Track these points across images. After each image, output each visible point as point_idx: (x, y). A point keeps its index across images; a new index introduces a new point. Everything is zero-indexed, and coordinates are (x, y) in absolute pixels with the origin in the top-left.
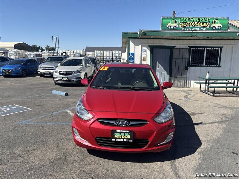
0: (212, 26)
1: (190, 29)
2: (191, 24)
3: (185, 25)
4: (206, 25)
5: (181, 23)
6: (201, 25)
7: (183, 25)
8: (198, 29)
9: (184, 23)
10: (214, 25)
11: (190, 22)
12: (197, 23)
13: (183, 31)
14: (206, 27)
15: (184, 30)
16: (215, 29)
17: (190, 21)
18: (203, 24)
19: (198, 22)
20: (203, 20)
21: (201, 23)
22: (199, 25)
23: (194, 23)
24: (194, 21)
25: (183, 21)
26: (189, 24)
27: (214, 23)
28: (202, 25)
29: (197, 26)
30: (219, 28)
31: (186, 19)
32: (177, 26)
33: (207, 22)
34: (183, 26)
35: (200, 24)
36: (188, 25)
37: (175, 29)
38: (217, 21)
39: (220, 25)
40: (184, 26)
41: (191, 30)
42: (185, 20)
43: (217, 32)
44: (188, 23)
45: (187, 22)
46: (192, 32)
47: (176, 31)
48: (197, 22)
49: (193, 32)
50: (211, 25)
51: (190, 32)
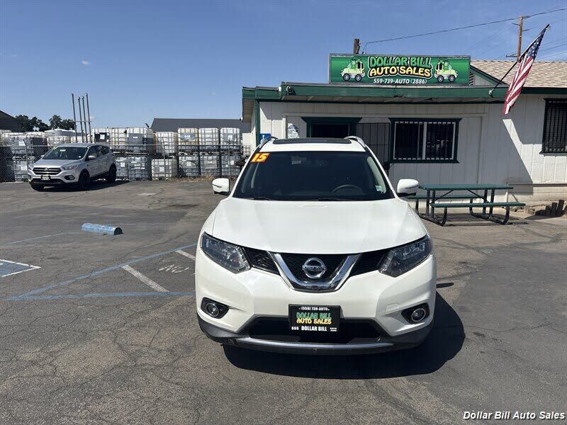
0: (436, 76)
1: (392, 81)
2: (393, 70)
3: (380, 71)
4: (424, 72)
5: (372, 68)
6: (413, 71)
7: (376, 72)
8: (407, 81)
9: (378, 69)
10: (440, 72)
11: (391, 67)
12: (406, 69)
13: (377, 86)
14: (424, 76)
15: (379, 84)
16: (442, 82)
17: (390, 64)
18: (417, 71)
19: (407, 67)
20: (416, 61)
21: (413, 68)
22: (409, 72)
23: (398, 68)
24: (398, 63)
25: (376, 63)
26: (388, 70)
28: (414, 73)
29: (405, 74)
30: (452, 79)
31: (382, 60)
32: (364, 75)
33: (426, 66)
34: (375, 74)
35: (411, 71)
36: (386, 72)
37: (360, 81)
39: (453, 72)
40: (377, 75)
41: (393, 84)
42: (380, 62)
43: (447, 87)
44: (386, 68)
45: (383, 66)
46: (394, 87)
47: (362, 86)
48: (404, 66)
49: (398, 87)
50: (435, 72)
51: (391, 87)
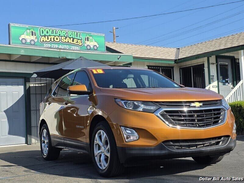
0: (86, 45)
1: (57, 46)
2: (57, 39)
3: (48, 39)
4: (77, 42)
5: (42, 36)
6: (71, 41)
7: (45, 39)
8: (67, 47)
9: (46, 37)
10: (88, 43)
11: (55, 36)
12: (66, 39)
13: (47, 49)
14: (78, 45)
15: (48, 48)
16: (90, 49)
17: (54, 34)
18: (73, 41)
19: (66, 38)
20: (72, 34)
21: (70, 38)
22: (68, 41)
23: (60, 37)
24: (60, 34)
25: (45, 33)
26: (54, 38)
27: (88, 40)
28: (72, 42)
29: (66, 42)
30: (95, 48)
31: (49, 31)
32: (36, 40)
33: (79, 38)
34: (45, 41)
35: (69, 40)
36: (52, 40)
37: (34, 45)
38: (91, 38)
39: (96, 44)
40: (46, 41)
41: (58, 48)
42: (47, 32)
43: (93, 53)
44: (52, 37)
45: (50, 36)
46: (59, 50)
47: (36, 48)
48: (64, 36)
49: (61, 50)
50: (85, 43)
